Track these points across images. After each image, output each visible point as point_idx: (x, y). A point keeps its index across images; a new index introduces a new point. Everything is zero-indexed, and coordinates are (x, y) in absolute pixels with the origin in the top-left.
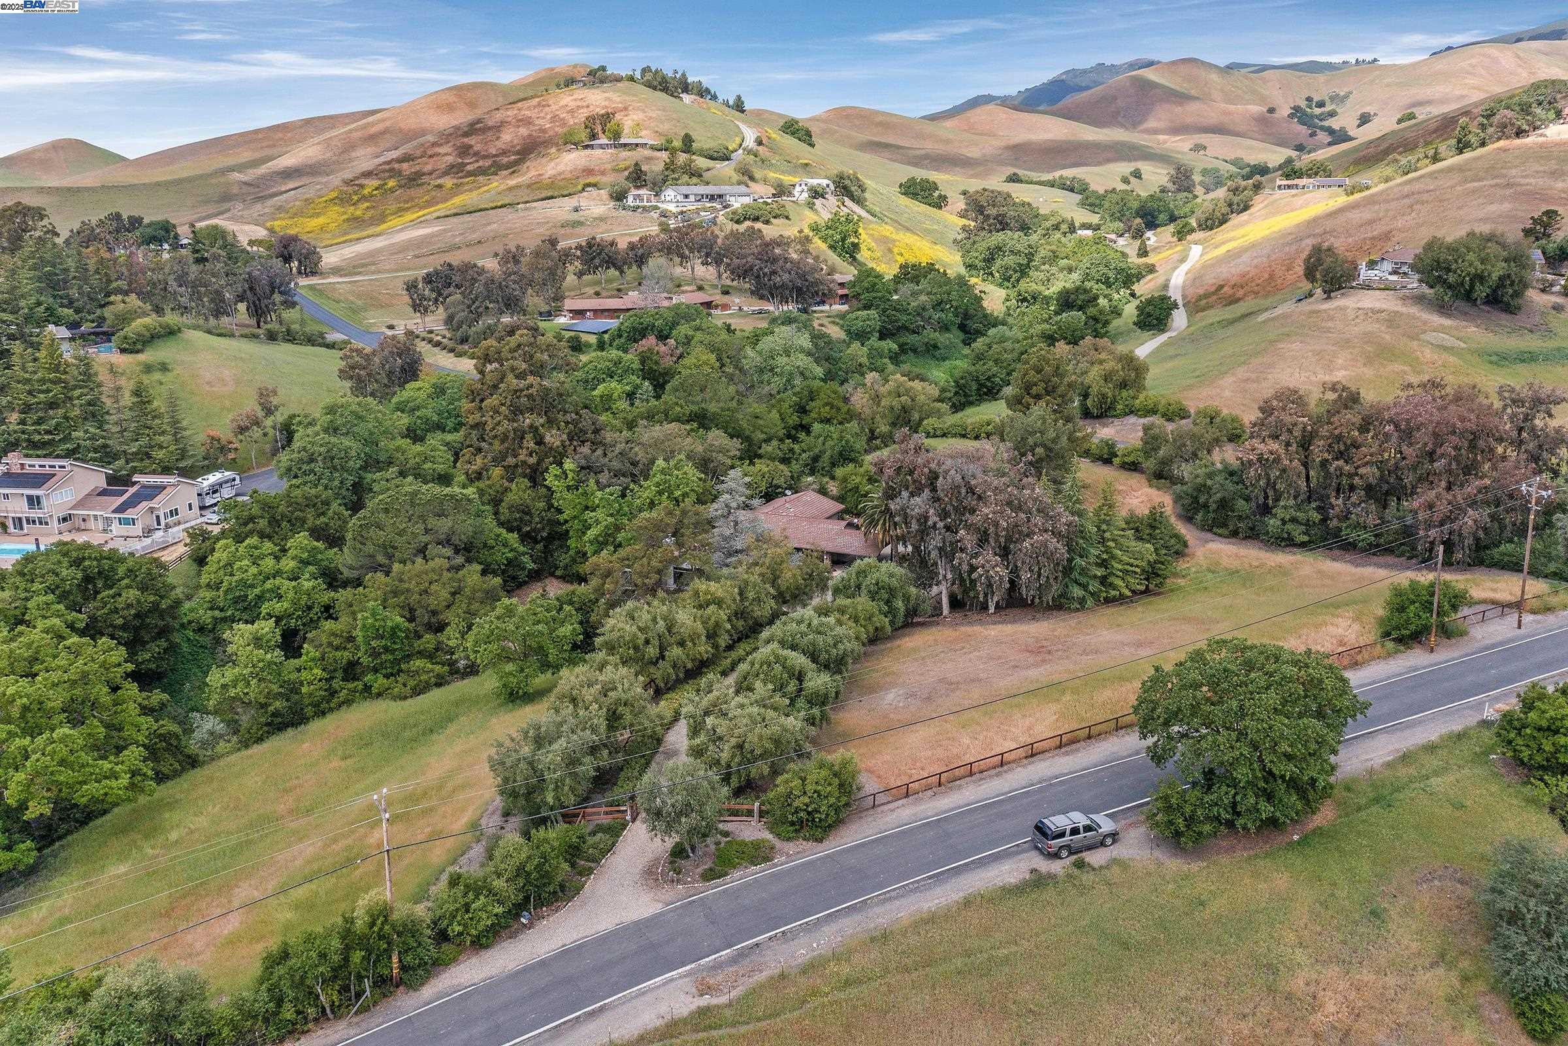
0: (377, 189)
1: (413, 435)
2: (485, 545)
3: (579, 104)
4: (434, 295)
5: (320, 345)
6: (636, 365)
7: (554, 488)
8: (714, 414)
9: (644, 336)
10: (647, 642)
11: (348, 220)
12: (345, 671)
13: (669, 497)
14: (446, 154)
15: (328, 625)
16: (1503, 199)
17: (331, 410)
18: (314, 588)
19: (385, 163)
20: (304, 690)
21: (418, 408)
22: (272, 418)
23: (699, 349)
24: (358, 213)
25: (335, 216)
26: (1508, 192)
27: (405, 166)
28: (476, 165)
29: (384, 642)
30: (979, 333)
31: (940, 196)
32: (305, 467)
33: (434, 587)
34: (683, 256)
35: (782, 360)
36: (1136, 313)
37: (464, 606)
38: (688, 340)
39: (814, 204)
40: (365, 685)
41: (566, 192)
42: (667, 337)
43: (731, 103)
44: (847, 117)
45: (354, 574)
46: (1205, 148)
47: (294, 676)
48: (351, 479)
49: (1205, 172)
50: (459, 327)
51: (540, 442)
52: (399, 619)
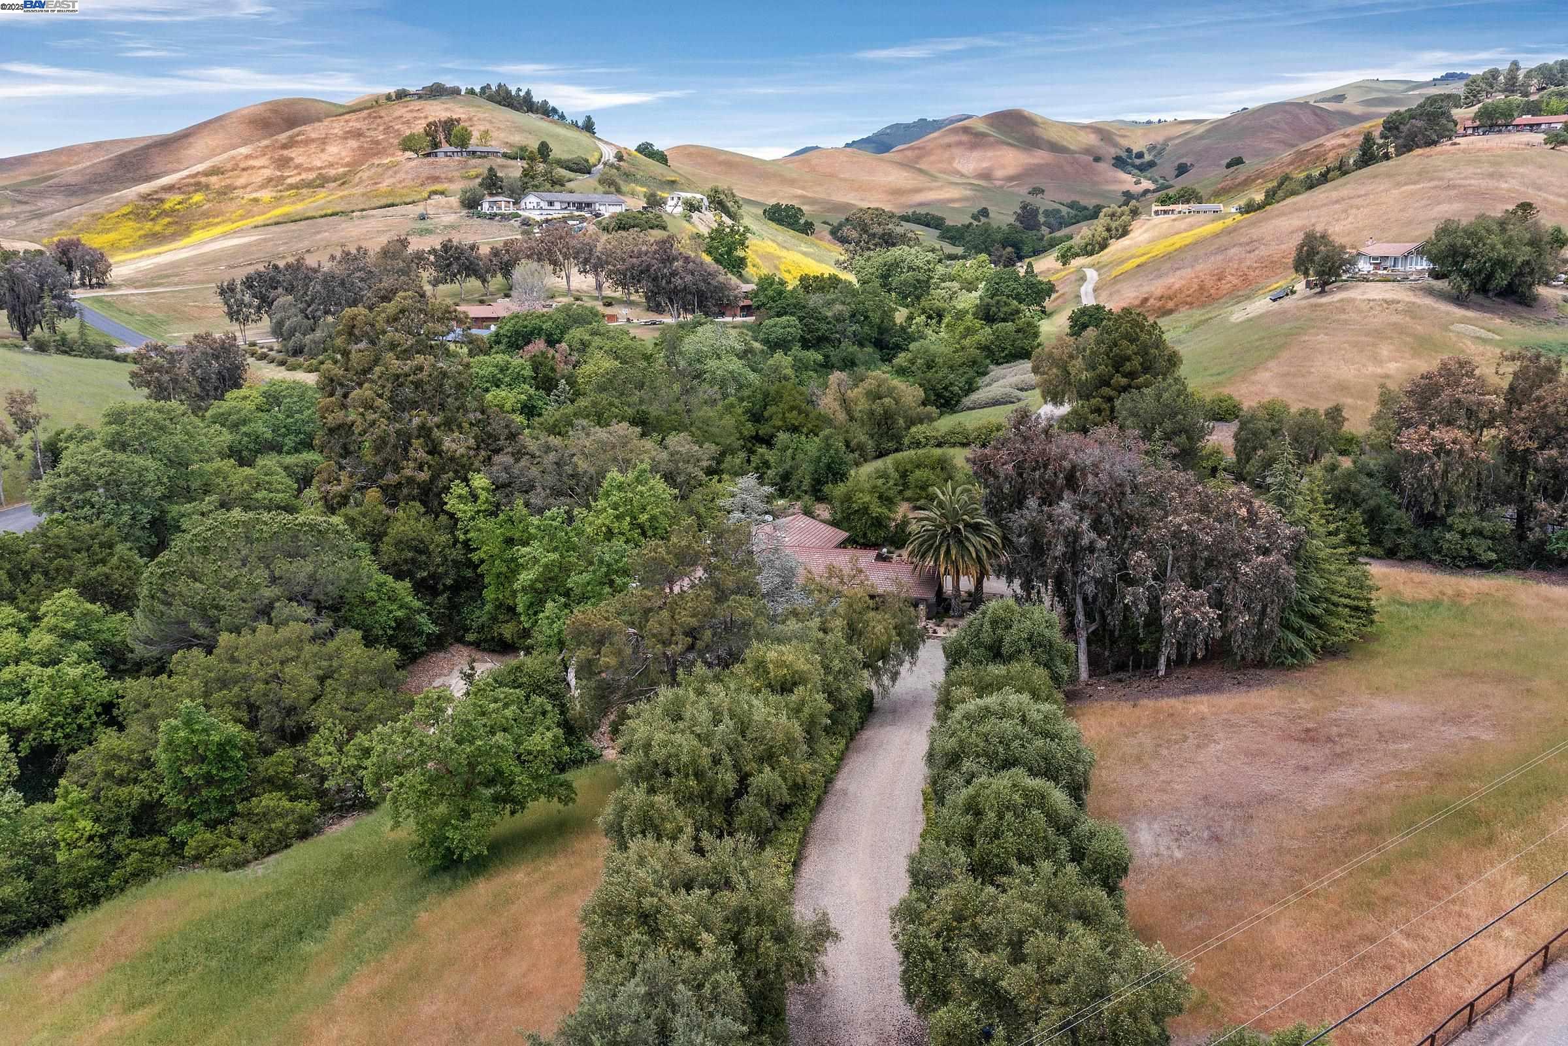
0: (179, 203)
1: (241, 456)
2: (362, 599)
3: (415, 114)
4: (256, 302)
5: (107, 357)
6: (528, 372)
7: (459, 515)
8: (657, 418)
9: (528, 343)
10: (716, 761)
11: (146, 236)
12: (135, 819)
13: (631, 523)
14: (263, 167)
15: (108, 739)
16: (1450, 200)
17: (116, 417)
18: (85, 676)
19: (188, 177)
20: (61, 857)
21: (244, 422)
22: (30, 434)
23: (599, 355)
24: (158, 228)
25: (129, 232)
26: (1453, 193)
27: (213, 179)
28: (298, 178)
29: (205, 768)
30: (898, 348)
31: (806, 223)
32: (76, 496)
33: (291, 670)
34: (555, 263)
35: (712, 364)
36: (1068, 323)
37: (341, 697)
38: (584, 345)
39: (691, 217)
40: (173, 840)
41: (408, 200)
42: (559, 342)
43: (580, 124)
44: (690, 155)
45: (154, 651)
46: (1043, 191)
47: (41, 835)
48: (146, 515)
49: (1047, 213)
50: (292, 333)
51: (434, 449)
52: (233, 729)
